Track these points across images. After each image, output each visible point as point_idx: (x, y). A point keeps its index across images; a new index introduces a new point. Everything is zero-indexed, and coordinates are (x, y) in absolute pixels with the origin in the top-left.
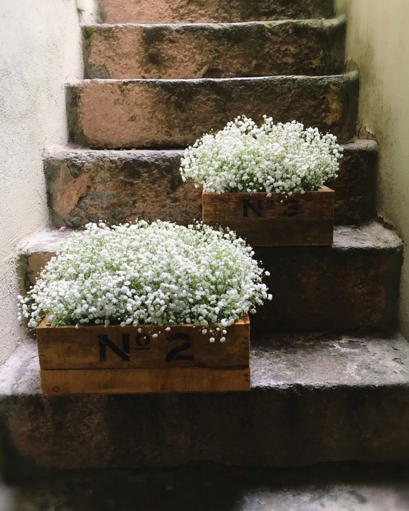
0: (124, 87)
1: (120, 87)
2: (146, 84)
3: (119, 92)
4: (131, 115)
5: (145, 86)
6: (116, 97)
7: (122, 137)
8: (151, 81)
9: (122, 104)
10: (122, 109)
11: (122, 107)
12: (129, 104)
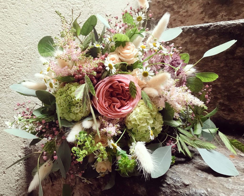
2: (192, 33)
5: (191, 35)
8: (201, 27)
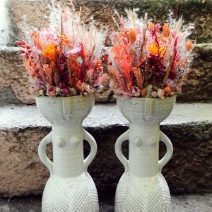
0: (20, 134)
1: (15, 134)
3: (15, 139)
4: (30, 163)
6: (11, 145)
7: (20, 185)
9: (19, 152)
10: (18, 156)
11: (19, 155)
12: (26, 152)
